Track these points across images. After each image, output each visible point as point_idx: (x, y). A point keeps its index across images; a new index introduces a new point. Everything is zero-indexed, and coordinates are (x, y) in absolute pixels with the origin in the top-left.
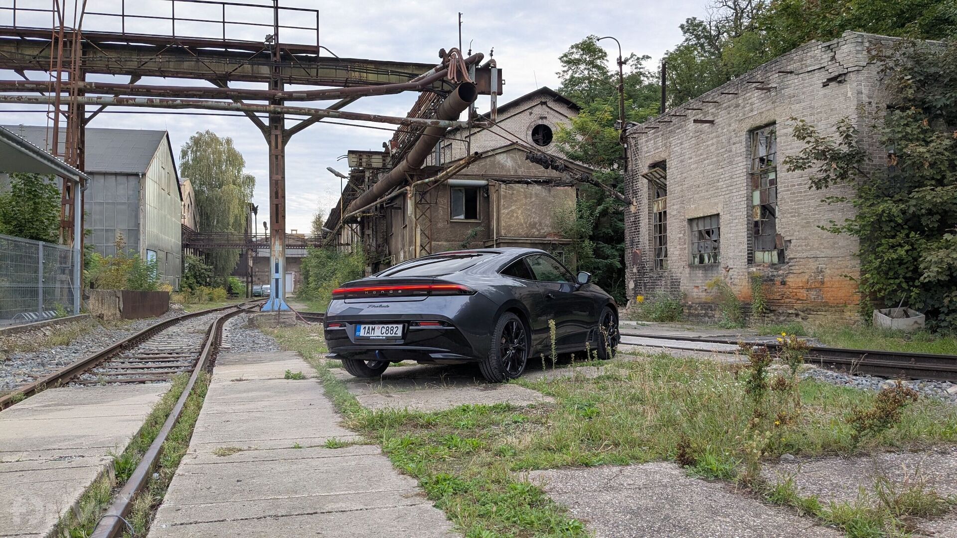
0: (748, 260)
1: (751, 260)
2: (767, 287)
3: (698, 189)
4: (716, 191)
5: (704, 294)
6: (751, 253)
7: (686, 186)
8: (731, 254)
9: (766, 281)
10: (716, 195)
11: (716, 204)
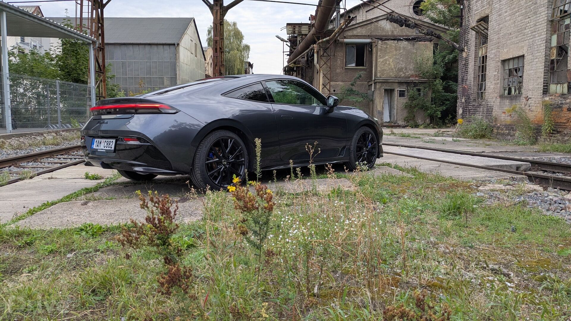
0: (544, 91)
1: (546, 91)
2: (557, 113)
3: (510, 36)
4: (523, 37)
5: (509, 118)
6: (547, 86)
7: (502, 34)
8: (531, 87)
9: (555, 108)
10: (523, 40)
11: (523, 47)
